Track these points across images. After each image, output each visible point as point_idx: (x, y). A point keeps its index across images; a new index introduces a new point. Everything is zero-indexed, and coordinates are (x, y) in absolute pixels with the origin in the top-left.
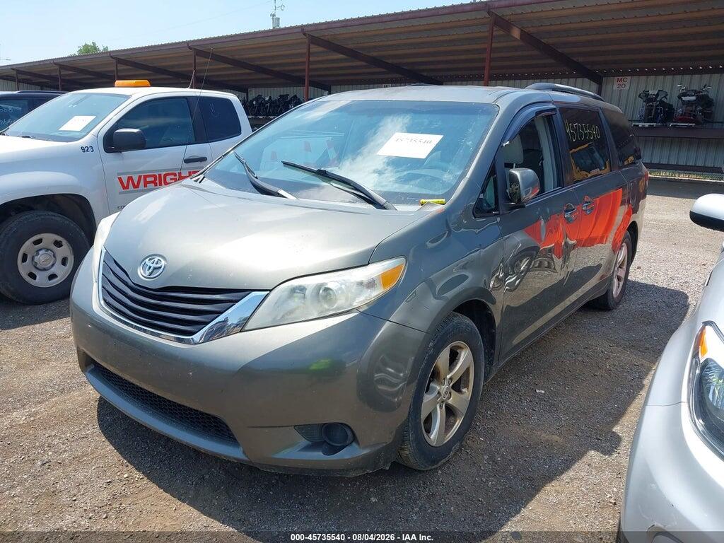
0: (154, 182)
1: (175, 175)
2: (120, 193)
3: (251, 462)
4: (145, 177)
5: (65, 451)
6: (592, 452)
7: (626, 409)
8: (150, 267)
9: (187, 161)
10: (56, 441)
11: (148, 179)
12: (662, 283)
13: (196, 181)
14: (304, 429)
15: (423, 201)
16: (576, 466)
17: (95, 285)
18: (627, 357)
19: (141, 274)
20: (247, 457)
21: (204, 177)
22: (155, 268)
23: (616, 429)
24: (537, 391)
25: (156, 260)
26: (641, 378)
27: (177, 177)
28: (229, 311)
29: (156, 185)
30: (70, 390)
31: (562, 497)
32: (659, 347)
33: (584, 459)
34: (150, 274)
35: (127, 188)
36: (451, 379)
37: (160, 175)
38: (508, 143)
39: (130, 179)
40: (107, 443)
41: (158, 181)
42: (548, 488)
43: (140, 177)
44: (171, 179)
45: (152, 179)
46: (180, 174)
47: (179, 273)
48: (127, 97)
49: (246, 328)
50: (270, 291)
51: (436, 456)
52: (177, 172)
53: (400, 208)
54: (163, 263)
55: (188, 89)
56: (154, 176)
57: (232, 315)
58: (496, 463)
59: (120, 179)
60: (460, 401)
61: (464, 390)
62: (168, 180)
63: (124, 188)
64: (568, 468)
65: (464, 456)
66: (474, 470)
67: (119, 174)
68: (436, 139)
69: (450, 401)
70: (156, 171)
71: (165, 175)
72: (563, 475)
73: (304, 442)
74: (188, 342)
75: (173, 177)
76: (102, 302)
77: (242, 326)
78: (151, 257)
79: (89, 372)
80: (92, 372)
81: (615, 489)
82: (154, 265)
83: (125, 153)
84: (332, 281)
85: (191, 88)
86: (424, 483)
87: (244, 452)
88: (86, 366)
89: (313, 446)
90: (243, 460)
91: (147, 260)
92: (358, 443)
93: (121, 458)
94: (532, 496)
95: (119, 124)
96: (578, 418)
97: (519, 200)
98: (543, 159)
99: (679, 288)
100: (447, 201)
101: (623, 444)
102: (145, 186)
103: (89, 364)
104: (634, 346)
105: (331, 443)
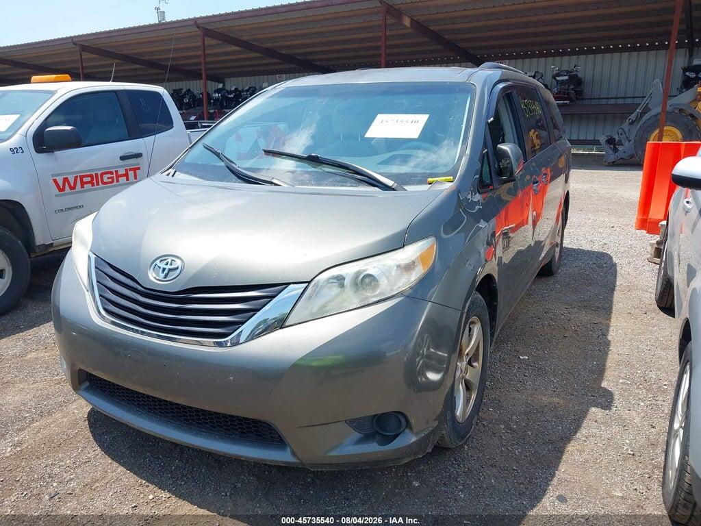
0: (91, 182)
1: (111, 173)
2: (56, 196)
3: (302, 463)
4: (82, 177)
5: (71, 479)
6: (593, 409)
7: (604, 365)
8: (164, 269)
9: (122, 158)
10: (56, 470)
11: (85, 180)
12: (586, 247)
13: (168, 175)
14: (356, 424)
15: (430, 180)
16: (585, 424)
17: (88, 296)
18: (585, 317)
19: (153, 278)
20: (298, 458)
21: (175, 172)
22: (170, 270)
23: (604, 384)
24: (521, 357)
25: (170, 261)
26: (605, 335)
27: (114, 175)
28: (267, 307)
29: (93, 185)
30: (50, 413)
31: (585, 455)
32: (607, 305)
33: (589, 416)
34: (166, 276)
35: (63, 189)
36: (467, 354)
37: (97, 175)
38: (492, 119)
39: (66, 180)
40: (115, 464)
41: (95, 181)
42: (571, 447)
43: (76, 178)
44: (108, 178)
45: (89, 179)
46: (117, 172)
48: (52, 93)
49: (287, 324)
50: (309, 282)
51: (462, 431)
52: (113, 171)
53: (409, 188)
54: (178, 263)
55: (110, 83)
56: (91, 176)
57: (269, 312)
58: (514, 431)
59: (55, 181)
60: (473, 374)
61: (475, 364)
62: (105, 180)
63: (60, 190)
64: (578, 427)
65: (482, 429)
66: (496, 440)
67: (53, 176)
68: (423, 118)
69: (468, 376)
70: (93, 170)
71: (102, 174)
72: (578, 434)
73: (357, 435)
74: (220, 345)
75: (110, 175)
76: (103, 312)
77: (281, 323)
78: (162, 258)
79: (85, 390)
80: (88, 389)
81: (627, 441)
82: (168, 267)
83: (58, 153)
84: (371, 267)
85: (113, 81)
86: (456, 460)
87: (294, 454)
88: (80, 383)
89: (366, 438)
90: (292, 463)
91: (158, 262)
92: (411, 429)
93: (137, 478)
94: (560, 458)
95: (46, 124)
96: (567, 379)
97: (512, 174)
98: (503, 135)
99: (601, 250)
100: (454, 178)
101: (616, 397)
102: (82, 187)
103: (85, 381)
104: (586, 306)
105: (384, 433)
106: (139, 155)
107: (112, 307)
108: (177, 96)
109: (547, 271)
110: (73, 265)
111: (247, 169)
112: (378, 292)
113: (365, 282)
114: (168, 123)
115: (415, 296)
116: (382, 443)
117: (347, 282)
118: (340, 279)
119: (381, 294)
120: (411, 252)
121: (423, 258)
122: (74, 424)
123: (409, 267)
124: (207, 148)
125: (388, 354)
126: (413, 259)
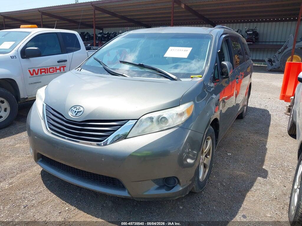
0: (45, 72)
1: (54, 68)
2: (30, 77)
3: (132, 197)
4: (41, 70)
5: (33, 200)
6: (259, 178)
7: (264, 159)
8: (75, 112)
9: (59, 62)
10: (27, 195)
11: (42, 71)
12: (258, 107)
13: (78, 70)
14: (156, 181)
15: (192, 76)
16: (255, 184)
18: (256, 137)
19: (71, 115)
20: (131, 195)
21: (81, 69)
22: (78, 112)
23: (264, 167)
24: (228, 154)
25: (78, 108)
26: (265, 146)
27: (55, 69)
28: (119, 130)
29: (46, 73)
31: (255, 198)
32: (266, 133)
33: (257, 181)
34: (76, 114)
35: (33, 75)
36: (205, 152)
37: (47, 69)
38: (219, 51)
39: (34, 70)
40: (52, 194)
41: (46, 71)
42: (249, 194)
43: (38, 70)
44: (52, 70)
45: (44, 70)
46: (56, 68)
47: (91, 114)
48: (29, 33)
49: (128, 137)
50: (138, 119)
51: (202, 185)
52: (54, 67)
53: (183, 80)
54: (82, 109)
55: (54, 29)
56: (45, 69)
57: (120, 132)
58: (224, 186)
59: (29, 71)
60: (207, 161)
61: (208, 157)
62: (51, 71)
63: (31, 75)
64: (252, 185)
65: (210, 185)
66: (216, 190)
67: (29, 68)
68: (190, 49)
69: (205, 162)
70: (46, 67)
71: (50, 68)
72: (252, 189)
73: (156, 186)
74: (98, 145)
75: (53, 69)
76: (49, 129)
77: (125, 137)
78: (75, 107)
80: (41, 161)
81: (274, 193)
82: (77, 111)
83: (31, 59)
84: (165, 114)
86: (199, 198)
87: (129, 193)
88: (38, 159)
89: (160, 188)
90: (128, 197)
91: (73, 108)
92: (180, 184)
93: (61, 200)
94: (244, 199)
95: (26, 46)
96: (248, 164)
97: (227, 75)
98: (224, 57)
99: (264, 108)
100: (202, 76)
101: (269, 173)
102: (41, 74)
103: (40, 158)
104: (257, 132)
106: (65, 61)
107: (52, 127)
108: (82, 35)
109: (240, 117)
110: (36, 108)
111: (112, 69)
112: (168, 125)
113: (162, 120)
114: (78, 47)
115: (183, 127)
116: (167, 190)
117: (154, 120)
118: (151, 119)
119: (169, 125)
120: (183, 108)
121: (188, 111)
122: (35, 176)
123: (181, 115)
124: (95, 59)
125: (171, 152)
126: (183, 111)
